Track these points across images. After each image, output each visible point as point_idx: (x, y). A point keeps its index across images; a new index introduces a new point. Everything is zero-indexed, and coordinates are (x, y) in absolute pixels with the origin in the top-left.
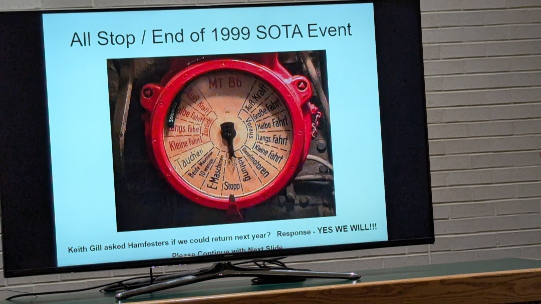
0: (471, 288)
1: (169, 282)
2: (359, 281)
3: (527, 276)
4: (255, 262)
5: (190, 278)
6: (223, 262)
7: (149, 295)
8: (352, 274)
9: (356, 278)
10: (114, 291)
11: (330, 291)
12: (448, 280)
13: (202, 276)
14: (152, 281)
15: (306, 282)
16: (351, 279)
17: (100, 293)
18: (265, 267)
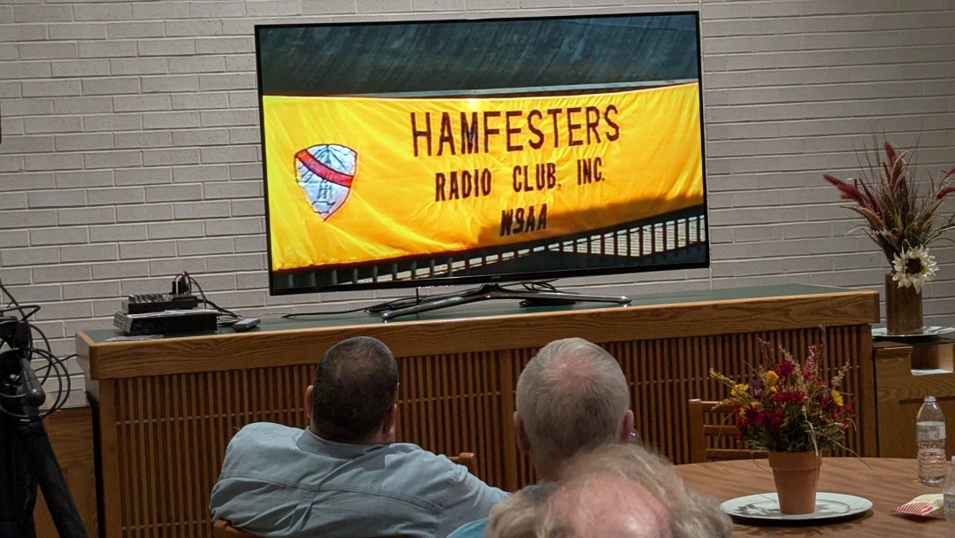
0: (746, 313)
1: (435, 303)
2: (630, 305)
3: (806, 301)
4: (523, 284)
5: (457, 299)
6: (490, 284)
7: (414, 315)
8: (623, 298)
9: (627, 302)
10: (379, 311)
11: (600, 313)
12: (722, 305)
13: (470, 297)
14: (418, 302)
15: (575, 306)
16: (622, 303)
17: (365, 314)
18: (534, 289)
